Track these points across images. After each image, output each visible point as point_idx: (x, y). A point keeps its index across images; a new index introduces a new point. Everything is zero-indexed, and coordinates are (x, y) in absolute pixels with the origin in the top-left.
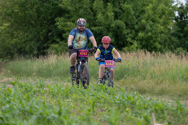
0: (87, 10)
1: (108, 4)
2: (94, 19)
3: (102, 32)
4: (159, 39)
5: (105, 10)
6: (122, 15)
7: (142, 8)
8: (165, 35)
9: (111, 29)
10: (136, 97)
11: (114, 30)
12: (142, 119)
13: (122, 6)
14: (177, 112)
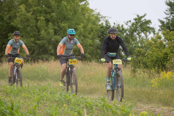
0: (33, 28)
1: (49, 23)
2: (38, 35)
3: (44, 45)
4: (88, 50)
5: (47, 28)
6: (60, 32)
7: (75, 26)
8: (93, 48)
9: (51, 43)
10: (71, 96)
11: (54, 43)
12: (76, 113)
13: (60, 25)
14: (103, 108)
